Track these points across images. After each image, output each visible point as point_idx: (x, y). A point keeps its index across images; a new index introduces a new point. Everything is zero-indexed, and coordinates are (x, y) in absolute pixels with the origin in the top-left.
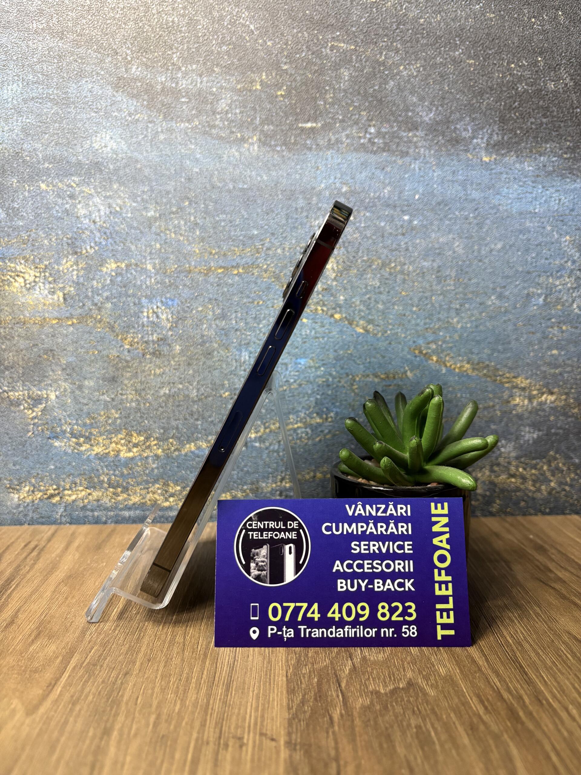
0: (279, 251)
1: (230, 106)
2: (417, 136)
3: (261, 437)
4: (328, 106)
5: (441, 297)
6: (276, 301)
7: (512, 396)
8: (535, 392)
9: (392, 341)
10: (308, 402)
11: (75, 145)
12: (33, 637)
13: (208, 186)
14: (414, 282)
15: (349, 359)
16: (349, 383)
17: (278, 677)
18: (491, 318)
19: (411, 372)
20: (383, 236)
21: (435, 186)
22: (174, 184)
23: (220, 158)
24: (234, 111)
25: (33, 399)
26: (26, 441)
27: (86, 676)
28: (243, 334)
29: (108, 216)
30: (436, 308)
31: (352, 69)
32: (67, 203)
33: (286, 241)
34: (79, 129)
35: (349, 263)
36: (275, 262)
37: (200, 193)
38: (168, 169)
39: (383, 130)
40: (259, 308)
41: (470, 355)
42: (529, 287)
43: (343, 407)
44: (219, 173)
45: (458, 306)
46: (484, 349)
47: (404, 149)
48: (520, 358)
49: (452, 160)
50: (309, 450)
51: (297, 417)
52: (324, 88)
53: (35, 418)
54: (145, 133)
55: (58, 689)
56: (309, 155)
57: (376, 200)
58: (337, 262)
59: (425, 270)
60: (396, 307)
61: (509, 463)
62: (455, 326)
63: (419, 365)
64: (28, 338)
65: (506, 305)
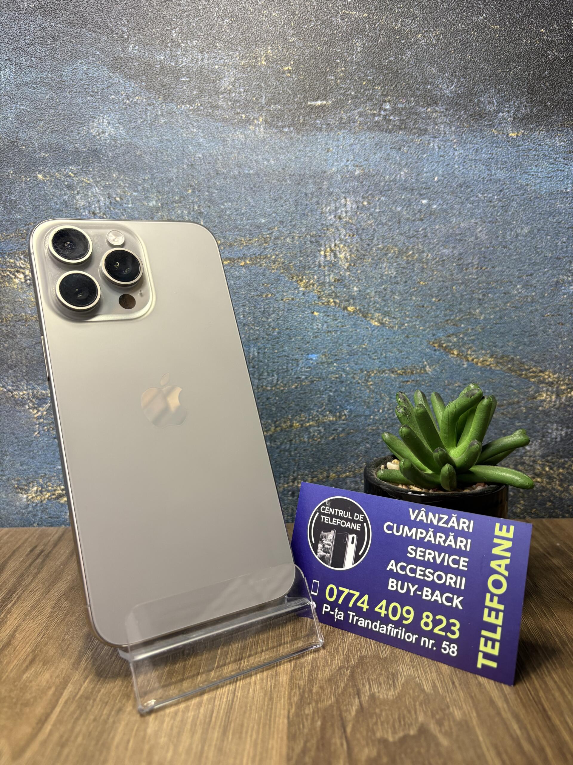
0: (288, 240)
1: (233, 84)
2: (437, 111)
3: (271, 436)
4: (339, 81)
5: (462, 287)
6: (285, 294)
7: (539, 392)
8: (563, 387)
9: (409, 334)
10: (321, 399)
11: (72, 132)
12: (27, 663)
13: (211, 172)
14: (433, 271)
15: (363, 354)
16: (363, 379)
17: (279, 718)
18: (516, 308)
19: (430, 368)
20: (399, 223)
21: (457, 167)
22: (176, 171)
23: (224, 141)
24: (237, 90)
25: (37, 398)
26: (32, 441)
27: (78, 712)
28: (252, 328)
29: (108, 207)
30: (457, 298)
31: (365, 39)
32: (65, 194)
33: (295, 229)
34: (75, 114)
35: (362, 251)
36: (284, 253)
37: (204, 180)
38: (169, 156)
39: (400, 106)
40: (267, 301)
41: (494, 348)
42: (559, 274)
43: (358, 404)
44: (223, 158)
45: (481, 297)
46: (508, 341)
47: (422, 126)
48: (548, 350)
49: (476, 137)
50: (322, 449)
51: (309, 416)
52: (334, 61)
53: (41, 417)
54: (144, 116)
55: (48, 727)
56: (319, 135)
57: (392, 183)
58: (351, 251)
59: (445, 258)
60: (414, 298)
61: (534, 462)
62: (478, 317)
63: (439, 360)
64: (30, 336)
65: (533, 294)
